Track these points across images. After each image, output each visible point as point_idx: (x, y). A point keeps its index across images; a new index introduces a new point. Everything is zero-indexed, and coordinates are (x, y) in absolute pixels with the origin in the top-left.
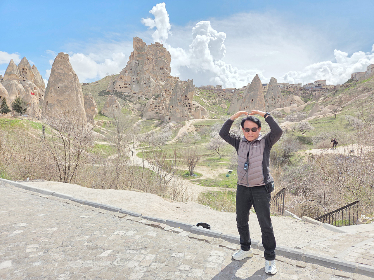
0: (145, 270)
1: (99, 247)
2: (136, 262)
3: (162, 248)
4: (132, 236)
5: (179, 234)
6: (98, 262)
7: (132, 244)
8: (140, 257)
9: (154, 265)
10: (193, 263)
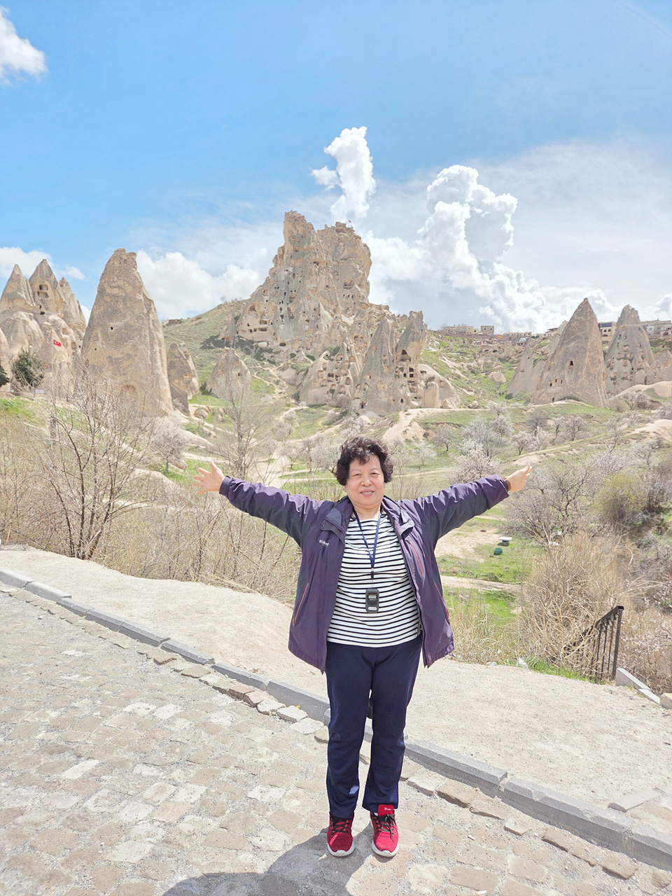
0: (159, 837)
1: (67, 749)
2: (147, 806)
3: (232, 767)
4: (169, 721)
5: (293, 726)
6: (50, 794)
7: (156, 747)
8: (161, 790)
9: (190, 823)
10: (300, 827)
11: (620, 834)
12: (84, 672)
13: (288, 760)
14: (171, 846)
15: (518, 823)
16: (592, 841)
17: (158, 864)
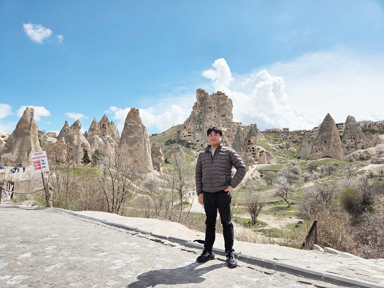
1: (99, 250)
2: (122, 260)
3: (151, 254)
5: (174, 247)
6: (93, 258)
7: (128, 250)
9: (134, 263)
11: (272, 264)
12: (108, 236)
13: (170, 253)
14: (127, 267)
16: (264, 267)
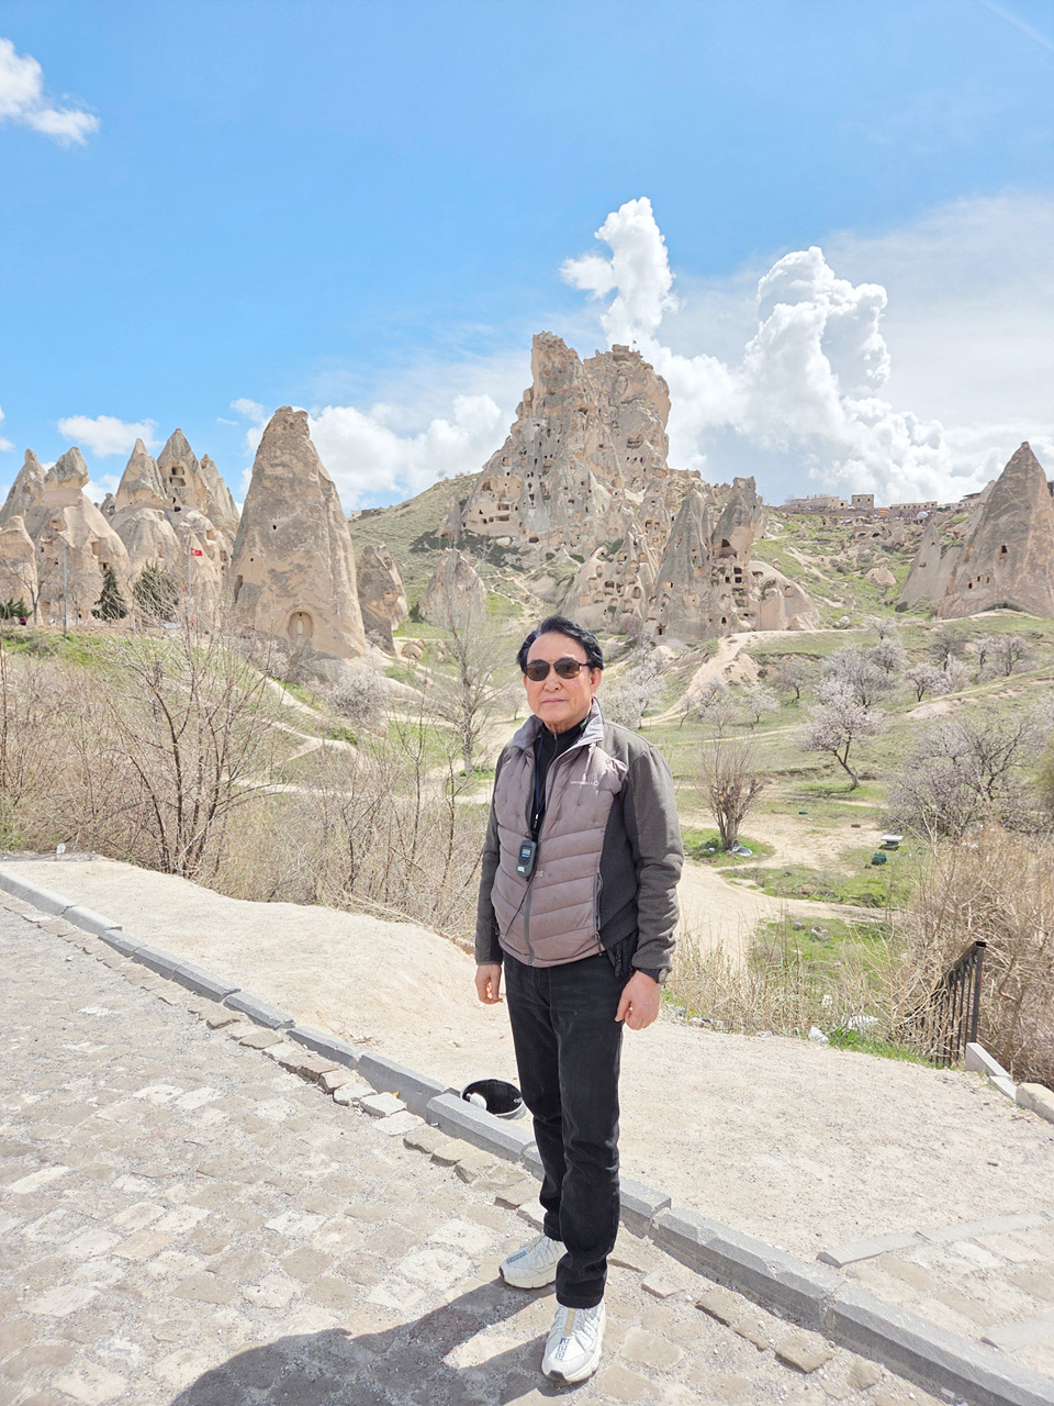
0: (112, 1281)
3: (261, 1182)
4: (196, 1114)
5: (378, 1124)
8: (143, 1212)
10: (324, 1275)
11: (816, 1302)
12: (100, 1039)
13: (350, 1174)
14: (125, 1294)
15: (666, 1278)
16: (775, 1311)
17: (95, 1320)
